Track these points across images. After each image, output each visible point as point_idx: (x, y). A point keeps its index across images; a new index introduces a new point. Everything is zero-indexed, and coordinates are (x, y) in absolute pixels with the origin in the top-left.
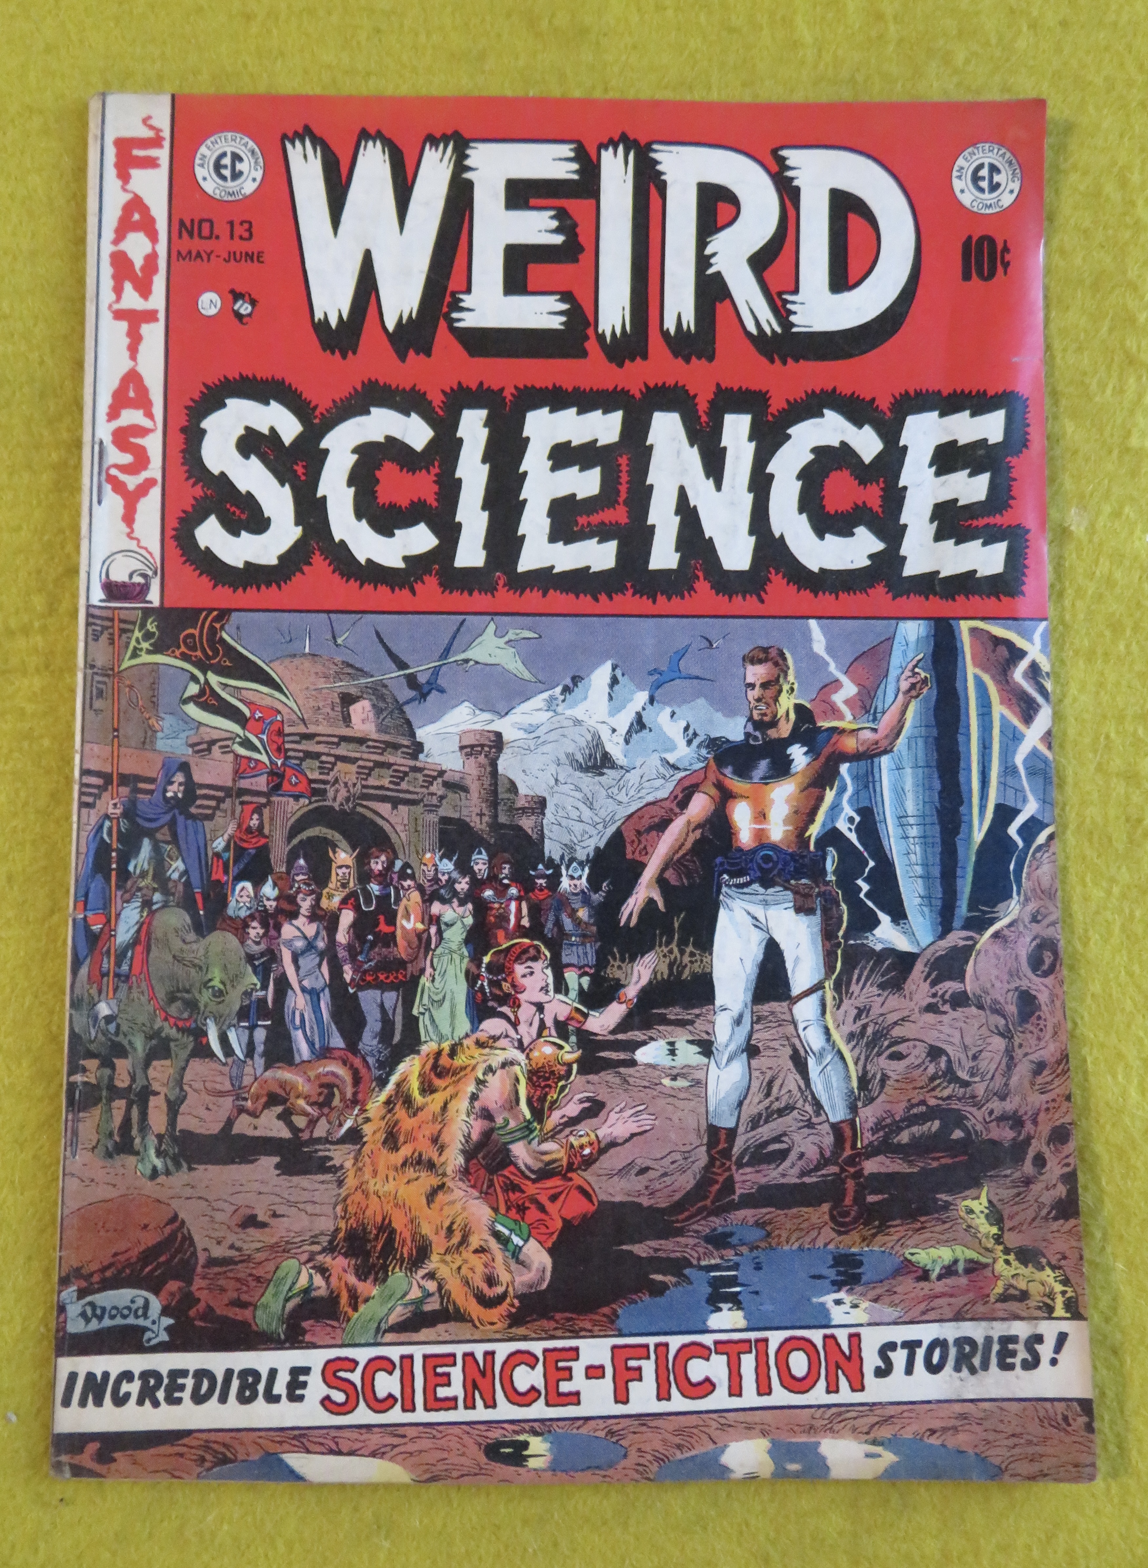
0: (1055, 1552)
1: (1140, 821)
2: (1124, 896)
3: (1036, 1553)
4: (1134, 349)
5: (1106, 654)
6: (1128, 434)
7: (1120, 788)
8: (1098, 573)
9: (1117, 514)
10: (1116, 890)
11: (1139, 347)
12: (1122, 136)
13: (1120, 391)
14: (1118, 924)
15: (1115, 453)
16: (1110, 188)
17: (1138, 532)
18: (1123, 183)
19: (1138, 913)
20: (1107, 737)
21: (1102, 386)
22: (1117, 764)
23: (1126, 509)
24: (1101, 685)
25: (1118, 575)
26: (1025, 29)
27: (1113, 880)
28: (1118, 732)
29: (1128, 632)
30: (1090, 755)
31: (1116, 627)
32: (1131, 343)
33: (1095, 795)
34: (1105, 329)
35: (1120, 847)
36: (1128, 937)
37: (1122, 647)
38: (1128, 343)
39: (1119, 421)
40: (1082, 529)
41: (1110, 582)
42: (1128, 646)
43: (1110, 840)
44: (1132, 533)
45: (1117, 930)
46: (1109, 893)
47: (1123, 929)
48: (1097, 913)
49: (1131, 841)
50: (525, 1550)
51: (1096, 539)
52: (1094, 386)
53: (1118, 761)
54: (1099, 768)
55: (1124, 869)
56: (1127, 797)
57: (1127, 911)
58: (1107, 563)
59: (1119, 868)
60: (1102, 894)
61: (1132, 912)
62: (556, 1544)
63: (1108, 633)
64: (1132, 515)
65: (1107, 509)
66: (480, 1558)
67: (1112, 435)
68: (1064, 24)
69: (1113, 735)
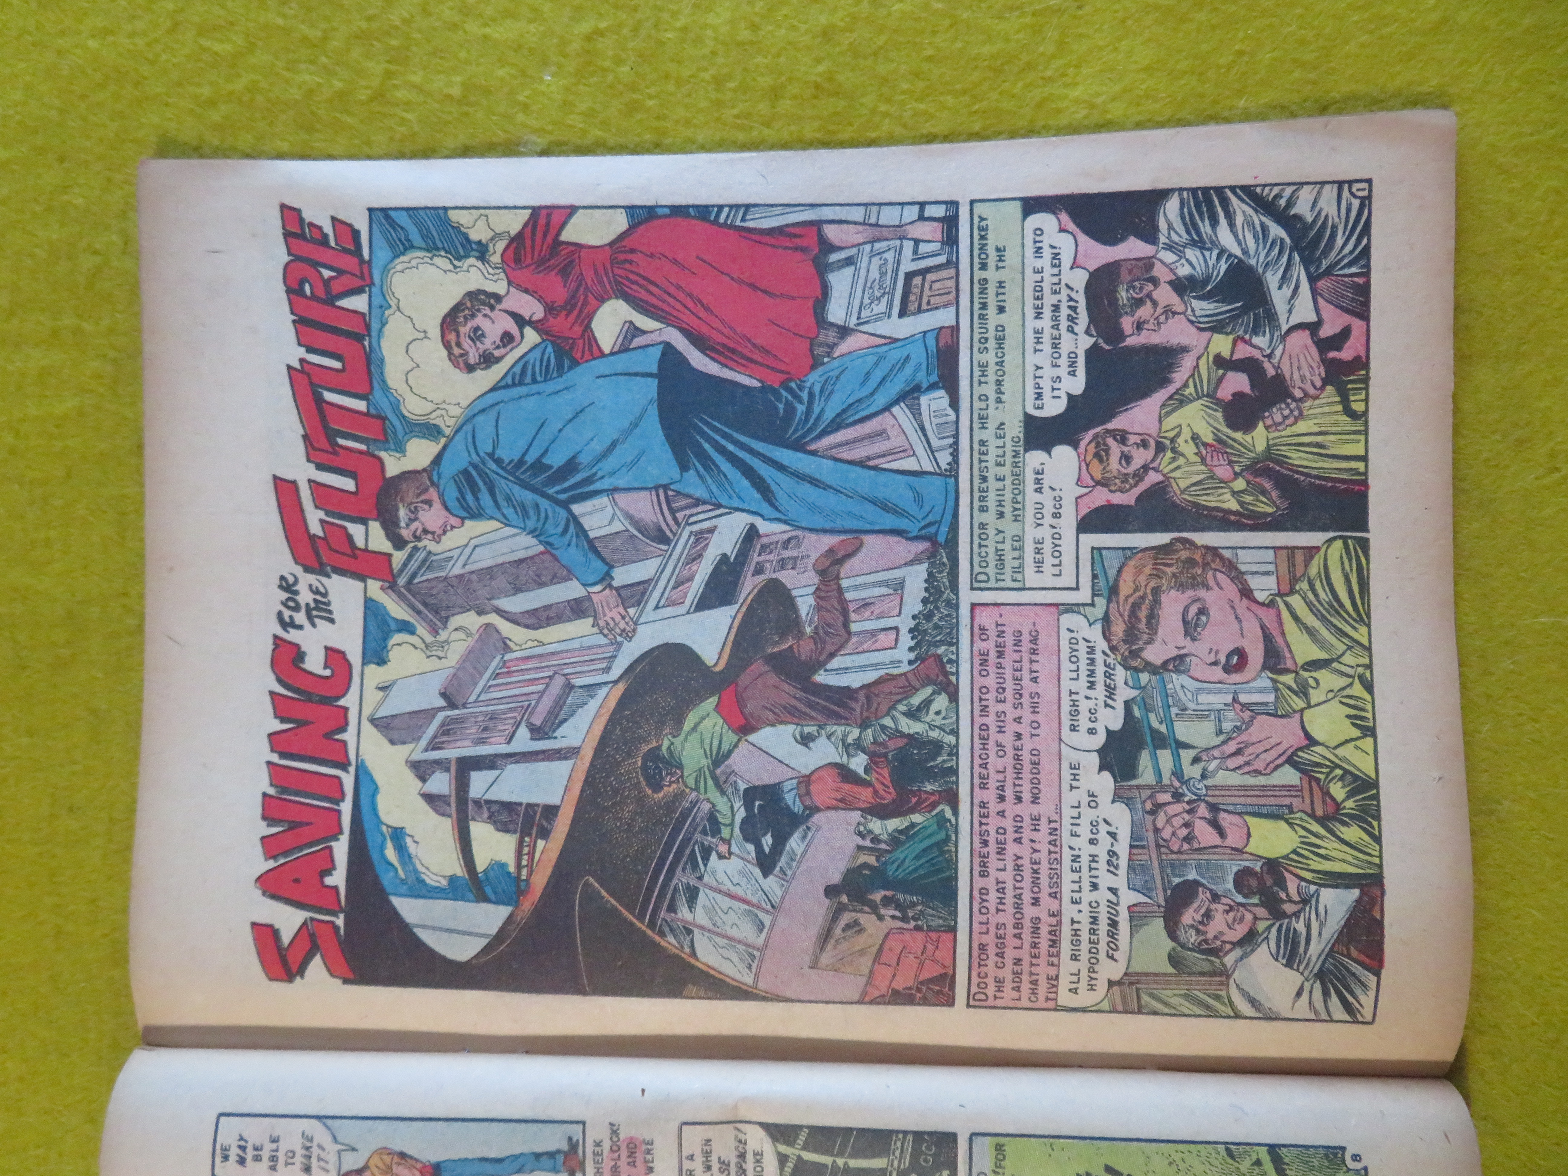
0: (1516, 166)
1: (817, 86)
2: (889, 101)
3: (1517, 184)
4: (369, 92)
5: (658, 118)
6: (449, 97)
7: (785, 105)
8: (581, 126)
9: (525, 108)
10: (883, 108)
11: (367, 88)
12: (167, 104)
13: (408, 105)
14: (915, 105)
15: (465, 109)
16: (215, 116)
17: (543, 88)
18: (212, 103)
19: (905, 86)
20: (737, 117)
21: (403, 121)
22: (763, 107)
23: (521, 98)
24: (687, 123)
25: (583, 107)
26: (66, 197)
27: (873, 111)
28: (733, 107)
29: (637, 96)
30: (755, 133)
31: (632, 108)
32: (363, 95)
33: (793, 128)
34: (349, 120)
35: (842, 104)
36: (928, 96)
37: (651, 103)
38: (363, 98)
39: (437, 106)
40: (539, 140)
41: (589, 115)
42: (650, 97)
43: (836, 114)
44: (543, 93)
45: (922, 106)
46: (886, 115)
47: (920, 100)
48: (905, 126)
49: (836, 94)
50: (1512, 672)
51: (550, 128)
52: (403, 129)
53: (761, 106)
54: (767, 125)
55: (863, 100)
56: (795, 97)
57: (903, 97)
58: (572, 117)
59: (862, 105)
60: (887, 121)
61: (904, 92)
62: (1506, 643)
63: (638, 116)
64: (526, 93)
65: (521, 117)
66: (1520, 715)
67: (450, 113)
68: (61, 160)
69: (736, 111)
